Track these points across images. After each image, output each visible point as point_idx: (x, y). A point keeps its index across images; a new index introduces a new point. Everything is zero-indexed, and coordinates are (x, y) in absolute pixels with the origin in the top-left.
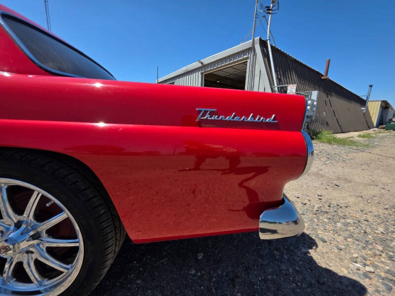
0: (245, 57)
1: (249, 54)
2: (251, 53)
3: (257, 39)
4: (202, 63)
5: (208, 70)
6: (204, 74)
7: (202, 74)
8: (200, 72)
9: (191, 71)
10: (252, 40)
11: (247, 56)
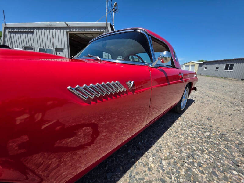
0: (102, 31)
1: (104, 30)
2: (106, 30)
3: (109, 23)
4: (67, 25)
5: (73, 31)
6: (68, 33)
7: (67, 32)
8: (65, 31)
9: (55, 27)
10: (106, 23)
11: (103, 31)
